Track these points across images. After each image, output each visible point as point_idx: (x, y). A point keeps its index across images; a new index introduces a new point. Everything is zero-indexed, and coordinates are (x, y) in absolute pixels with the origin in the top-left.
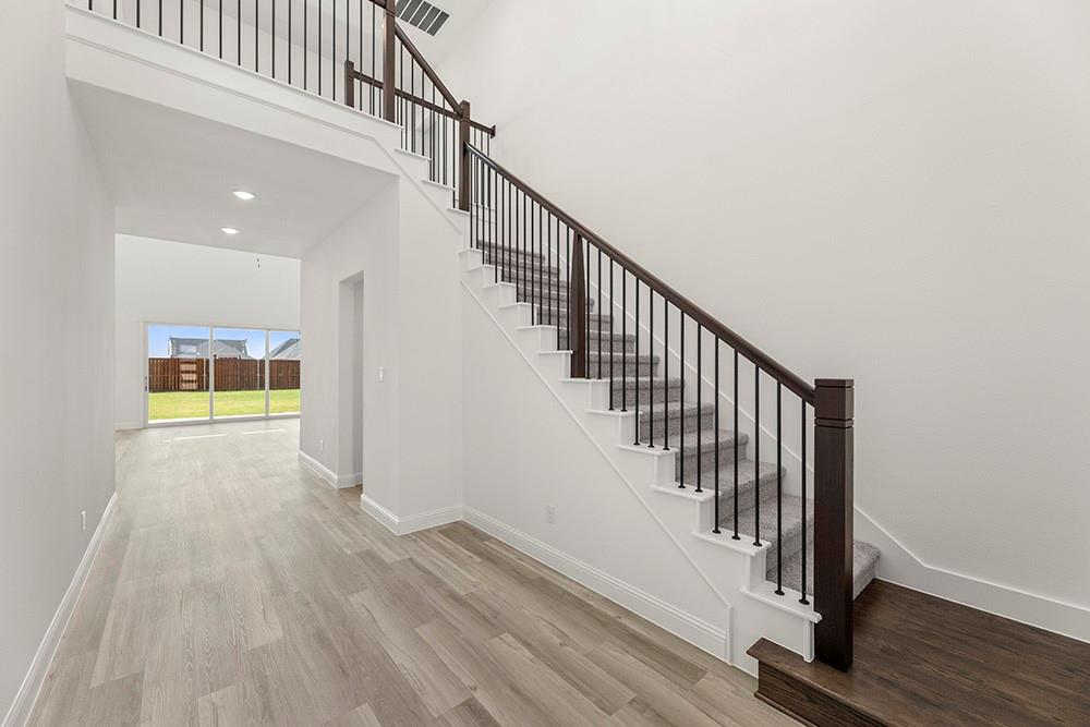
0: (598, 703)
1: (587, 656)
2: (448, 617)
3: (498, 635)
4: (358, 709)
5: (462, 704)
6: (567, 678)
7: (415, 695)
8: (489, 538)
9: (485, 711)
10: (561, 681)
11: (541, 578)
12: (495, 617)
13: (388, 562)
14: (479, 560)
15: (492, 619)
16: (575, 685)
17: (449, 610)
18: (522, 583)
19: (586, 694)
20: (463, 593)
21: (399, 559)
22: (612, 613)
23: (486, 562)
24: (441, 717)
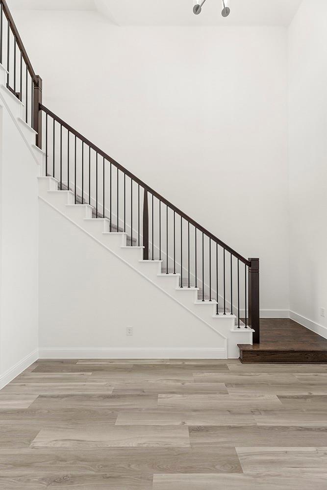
0: (221, 393)
1: (195, 381)
2: (123, 407)
3: (157, 398)
4: (154, 481)
5: (190, 432)
6: (204, 393)
7: (168, 448)
8: (77, 360)
9: (200, 427)
10: (202, 396)
11: (134, 365)
12: (143, 392)
13: (27, 408)
14: (91, 373)
15: (143, 393)
16: (208, 393)
17: (121, 404)
18: (130, 372)
19: (215, 393)
20: (110, 393)
21: (31, 401)
22: (180, 363)
23: (94, 372)
24: (191, 444)
